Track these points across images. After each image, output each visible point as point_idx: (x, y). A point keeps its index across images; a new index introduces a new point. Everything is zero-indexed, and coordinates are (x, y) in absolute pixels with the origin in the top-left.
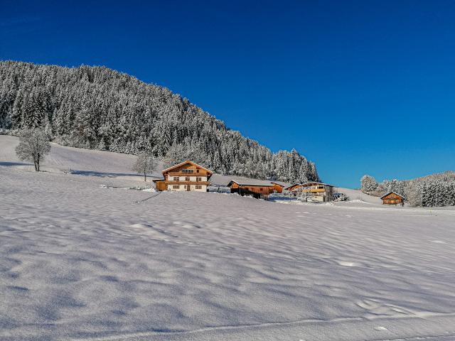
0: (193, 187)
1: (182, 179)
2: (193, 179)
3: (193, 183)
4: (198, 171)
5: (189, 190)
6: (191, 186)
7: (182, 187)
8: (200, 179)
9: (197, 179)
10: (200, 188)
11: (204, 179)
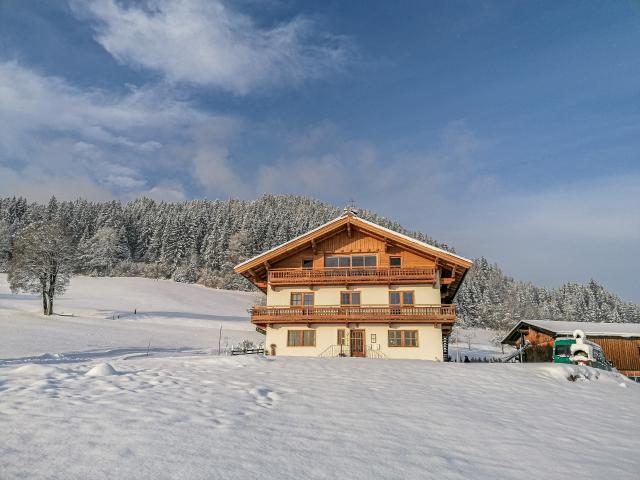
0: (377, 337)
1: (327, 298)
2: (375, 297)
3: (375, 320)
4: (395, 262)
5: (357, 348)
6: (369, 331)
7: (326, 336)
8: (409, 297)
9: (394, 297)
10: (411, 341)
11: (427, 297)
